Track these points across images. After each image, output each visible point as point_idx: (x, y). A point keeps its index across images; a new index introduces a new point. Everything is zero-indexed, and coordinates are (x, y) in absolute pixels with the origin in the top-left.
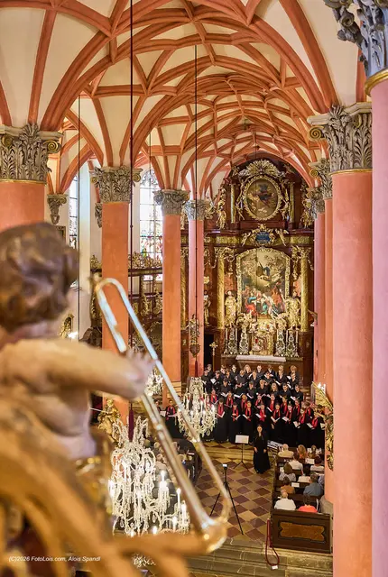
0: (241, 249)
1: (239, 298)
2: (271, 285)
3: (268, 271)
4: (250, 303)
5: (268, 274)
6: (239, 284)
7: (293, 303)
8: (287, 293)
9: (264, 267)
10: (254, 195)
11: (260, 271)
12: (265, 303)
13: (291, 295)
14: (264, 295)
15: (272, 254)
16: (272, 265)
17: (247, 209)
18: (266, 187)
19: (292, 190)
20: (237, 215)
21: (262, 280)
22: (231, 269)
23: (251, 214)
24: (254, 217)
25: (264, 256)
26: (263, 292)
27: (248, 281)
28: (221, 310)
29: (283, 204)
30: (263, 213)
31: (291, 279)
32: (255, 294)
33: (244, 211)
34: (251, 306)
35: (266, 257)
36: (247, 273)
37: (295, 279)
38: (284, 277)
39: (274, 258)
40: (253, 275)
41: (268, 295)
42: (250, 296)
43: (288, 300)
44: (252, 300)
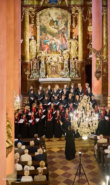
1: (38, 40)
2: (59, 32)
3: (57, 22)
4: (45, 44)
5: (57, 25)
6: (38, 32)
7: (73, 43)
8: (69, 36)
9: (54, 20)
11: (52, 22)
12: (55, 43)
13: (71, 37)
14: (54, 38)
15: (59, 11)
16: (59, 19)
21: (53, 29)
22: (33, 22)
25: (54, 13)
26: (54, 36)
27: (44, 30)
31: (72, 27)
32: (48, 38)
34: (46, 46)
35: (56, 13)
36: (43, 24)
37: (74, 27)
38: (67, 27)
39: (61, 14)
40: (47, 25)
41: (57, 39)
42: (45, 39)
43: (70, 41)
44: (46, 42)
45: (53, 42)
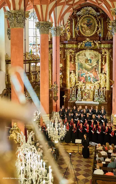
0: (78, 50)
1: (77, 74)
2: (92, 68)
3: (91, 61)
4: (82, 76)
5: (91, 62)
6: (77, 67)
7: (103, 76)
8: (100, 71)
9: (89, 59)
10: (84, 24)
11: (87, 61)
12: (89, 76)
13: (101, 72)
14: (89, 72)
15: (93, 53)
16: (93, 58)
17: (81, 31)
18: (90, 20)
19: (102, 21)
20: (76, 34)
21: (88, 65)
22: (73, 60)
23: (82, 33)
24: (84, 35)
25: (89, 54)
26: (88, 71)
27: (81, 66)
28: (68, 80)
29: (98, 29)
30: (88, 33)
31: (102, 65)
33: (79, 32)
34: (82, 78)
35: (90, 54)
36: (81, 62)
37: (104, 65)
38: (98, 64)
39: (93, 55)
40: (83, 63)
41: (90, 73)
42: (82, 73)
43: (100, 75)
44: (83, 75)
45: (88, 75)
